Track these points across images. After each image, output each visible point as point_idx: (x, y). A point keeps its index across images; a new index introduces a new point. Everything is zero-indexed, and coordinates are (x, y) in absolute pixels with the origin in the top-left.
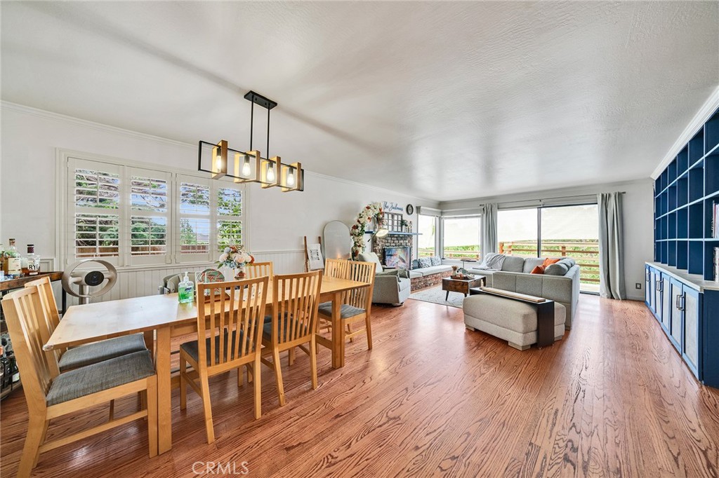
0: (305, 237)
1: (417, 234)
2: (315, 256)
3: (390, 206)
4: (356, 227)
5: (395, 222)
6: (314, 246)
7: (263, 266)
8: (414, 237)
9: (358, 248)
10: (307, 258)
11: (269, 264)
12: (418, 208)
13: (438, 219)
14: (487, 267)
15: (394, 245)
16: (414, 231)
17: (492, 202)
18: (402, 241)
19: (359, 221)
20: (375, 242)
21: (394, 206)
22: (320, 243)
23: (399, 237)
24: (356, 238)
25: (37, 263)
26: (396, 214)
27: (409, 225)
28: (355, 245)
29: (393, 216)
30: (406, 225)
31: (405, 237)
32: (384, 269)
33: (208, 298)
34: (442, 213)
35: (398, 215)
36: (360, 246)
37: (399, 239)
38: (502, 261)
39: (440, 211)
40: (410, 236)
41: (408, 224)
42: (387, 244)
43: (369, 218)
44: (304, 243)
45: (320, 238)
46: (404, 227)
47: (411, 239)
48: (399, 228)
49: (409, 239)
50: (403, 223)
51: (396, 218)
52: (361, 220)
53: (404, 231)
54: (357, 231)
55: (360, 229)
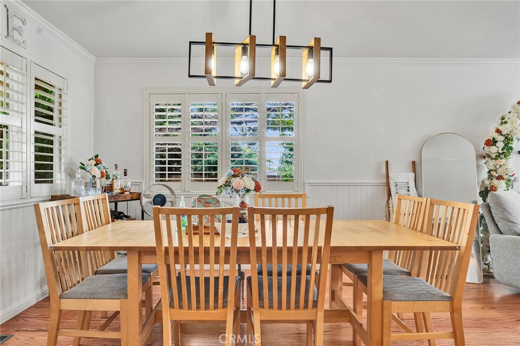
0: (387, 161)
2: (403, 192)
4: (492, 142)
6: (402, 176)
7: (286, 199)
9: (495, 182)
10: (389, 195)
11: (300, 196)
19: (498, 131)
22: (414, 171)
24: (492, 163)
25: (129, 184)
28: (491, 177)
33: (196, 228)
36: (500, 178)
44: (384, 171)
45: (414, 163)
52: (504, 128)
54: (493, 149)
55: (501, 145)
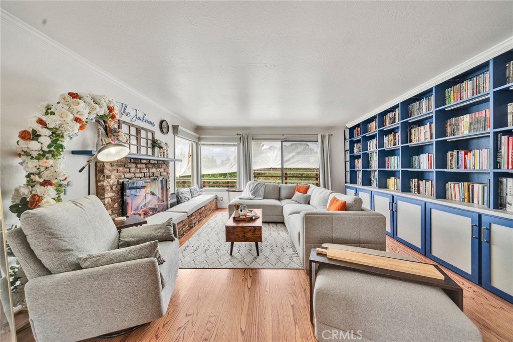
1: (174, 160)
3: (133, 113)
4: (31, 136)
5: (143, 142)
8: (171, 164)
9: (39, 189)
12: (175, 128)
13: (194, 145)
14: (251, 196)
15: (141, 175)
16: (171, 156)
17: (247, 132)
18: (154, 170)
19: (41, 122)
20: (102, 171)
21: (140, 115)
23: (149, 163)
24: (33, 164)
26: (143, 129)
27: (165, 147)
28: (31, 183)
29: (138, 130)
30: (160, 148)
31: (158, 164)
32: (120, 227)
34: (199, 139)
35: (147, 131)
36: (46, 183)
37: (150, 166)
38: (263, 189)
39: (197, 135)
40: (166, 163)
41: (163, 145)
42: (128, 175)
43: (77, 120)
46: (157, 149)
47: (168, 166)
48: (150, 151)
49: (164, 166)
50: (155, 144)
51: (143, 134)
52: (50, 120)
53: (157, 156)
55: (46, 140)
